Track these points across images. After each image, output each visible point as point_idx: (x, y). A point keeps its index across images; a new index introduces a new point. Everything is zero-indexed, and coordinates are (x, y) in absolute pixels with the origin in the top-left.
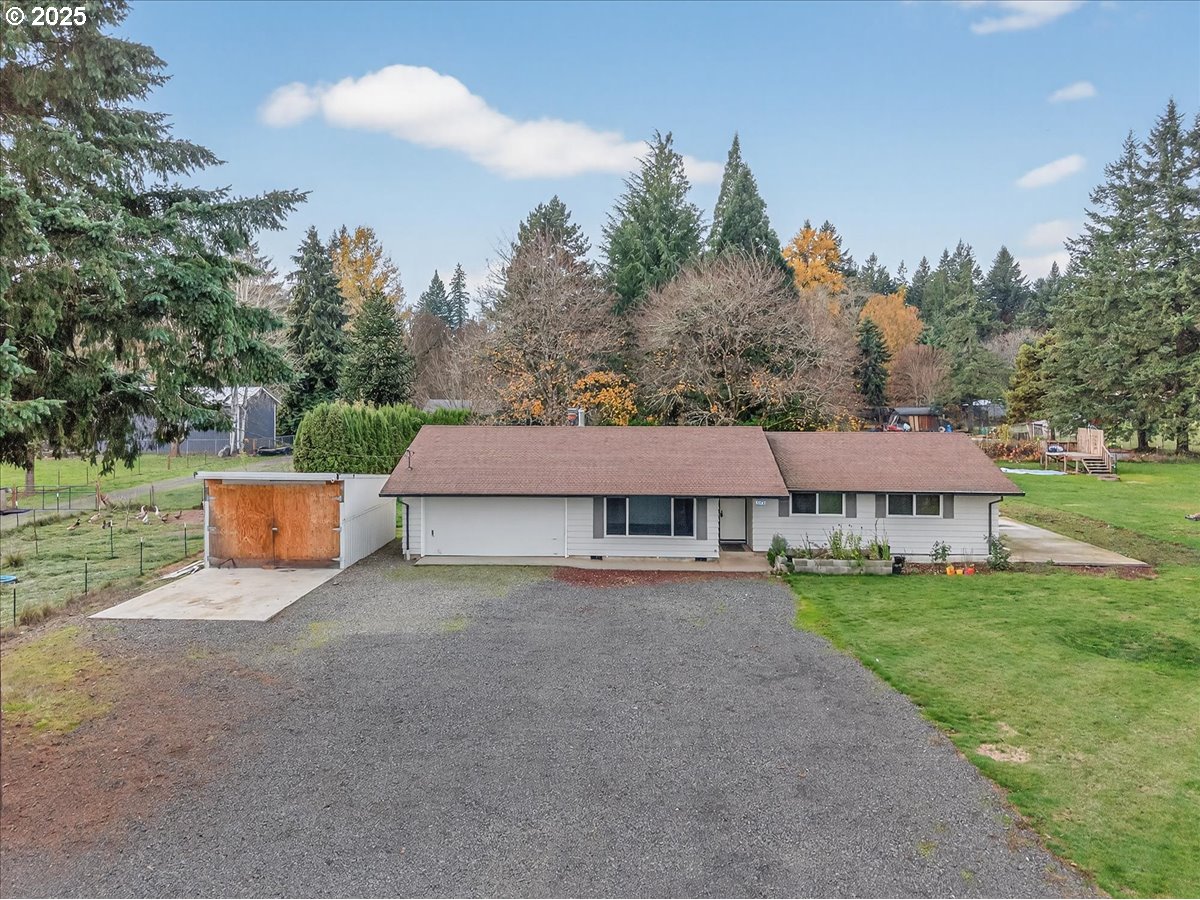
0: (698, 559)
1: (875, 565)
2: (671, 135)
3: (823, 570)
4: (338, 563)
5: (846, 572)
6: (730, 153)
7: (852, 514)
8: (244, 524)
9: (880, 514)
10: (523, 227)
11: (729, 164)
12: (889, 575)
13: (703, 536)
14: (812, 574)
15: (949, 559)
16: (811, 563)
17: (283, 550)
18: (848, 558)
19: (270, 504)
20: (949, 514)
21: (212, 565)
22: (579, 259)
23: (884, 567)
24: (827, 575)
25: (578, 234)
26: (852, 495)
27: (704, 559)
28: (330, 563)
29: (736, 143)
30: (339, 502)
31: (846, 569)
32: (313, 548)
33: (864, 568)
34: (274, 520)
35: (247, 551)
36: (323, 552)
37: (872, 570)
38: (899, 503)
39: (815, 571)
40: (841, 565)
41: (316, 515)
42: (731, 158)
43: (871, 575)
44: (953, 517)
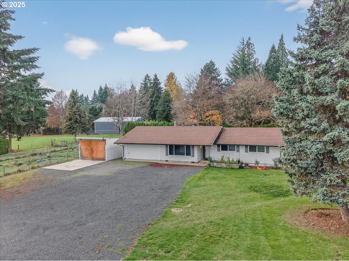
0: (192, 162)
1: (234, 166)
2: (250, 37)
3: (219, 166)
4: (105, 159)
5: (225, 167)
6: (280, 40)
7: (238, 151)
8: (86, 149)
9: (246, 151)
10: (202, 70)
11: (280, 43)
12: (237, 169)
13: (193, 156)
14: (216, 167)
15: (259, 165)
16: (215, 164)
17: (94, 155)
18: (226, 163)
19: (91, 145)
20: (268, 152)
21: (81, 159)
22: (218, 78)
23: (236, 166)
24: (219, 168)
25: (218, 71)
26: (238, 146)
27: (194, 162)
28: (104, 159)
29: (282, 37)
30: (105, 145)
31: (225, 166)
32: (100, 156)
33: (230, 166)
34: (92, 149)
35: (87, 156)
36: (102, 157)
37: (233, 167)
38: (252, 148)
39: (216, 166)
40: (224, 165)
41: (100, 148)
42: (280, 41)
43: (233, 168)
44: (269, 153)
